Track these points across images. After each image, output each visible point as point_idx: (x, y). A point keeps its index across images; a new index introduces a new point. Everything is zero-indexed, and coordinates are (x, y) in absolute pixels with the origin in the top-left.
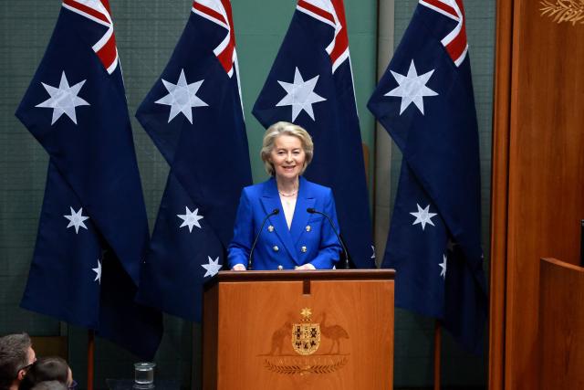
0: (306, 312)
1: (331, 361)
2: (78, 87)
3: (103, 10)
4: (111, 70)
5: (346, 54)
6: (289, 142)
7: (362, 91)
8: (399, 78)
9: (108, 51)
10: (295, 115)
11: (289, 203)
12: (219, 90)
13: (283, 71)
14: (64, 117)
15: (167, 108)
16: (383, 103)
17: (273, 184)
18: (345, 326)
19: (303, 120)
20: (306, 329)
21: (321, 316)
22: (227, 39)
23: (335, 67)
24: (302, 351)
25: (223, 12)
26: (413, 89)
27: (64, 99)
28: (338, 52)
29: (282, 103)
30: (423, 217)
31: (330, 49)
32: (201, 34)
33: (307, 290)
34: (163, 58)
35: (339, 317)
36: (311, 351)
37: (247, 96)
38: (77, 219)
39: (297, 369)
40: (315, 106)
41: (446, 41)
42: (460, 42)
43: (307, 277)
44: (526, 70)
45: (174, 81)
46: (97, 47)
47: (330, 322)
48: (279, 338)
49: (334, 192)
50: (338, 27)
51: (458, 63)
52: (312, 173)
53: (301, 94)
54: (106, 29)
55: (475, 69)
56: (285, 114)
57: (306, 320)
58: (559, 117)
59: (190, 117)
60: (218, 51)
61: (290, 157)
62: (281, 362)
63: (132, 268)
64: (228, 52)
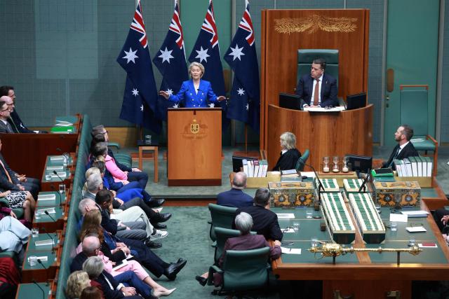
0: (195, 121)
1: (202, 135)
2: (135, 52)
3: (142, 29)
4: (145, 47)
5: (217, 42)
6: (195, 68)
7: (222, 54)
8: (233, 49)
9: (144, 41)
10: (201, 61)
11: (197, 86)
12: (178, 53)
13: (197, 47)
14: (131, 61)
15: (162, 59)
16: (228, 57)
17: (192, 80)
18: (207, 125)
19: (203, 62)
20: (195, 125)
21: (199, 122)
22: (180, 38)
23: (213, 46)
24: (194, 132)
25: (178, 29)
26: (237, 53)
27: (131, 56)
28: (214, 41)
29: (197, 57)
30: (241, 92)
31: (211, 41)
32: (172, 36)
33: (195, 114)
34: (161, 44)
35: (204, 122)
36: (196, 132)
37: (186, 55)
38: (135, 92)
39: (193, 138)
40: (207, 58)
41: (247, 38)
42: (251, 39)
43: (195, 110)
44: (270, 46)
45: (164, 50)
46: (140, 40)
47: (202, 124)
48: (186, 128)
49: (212, 83)
50: (214, 34)
51: (251, 45)
52: (204, 77)
53: (203, 54)
54: (143, 35)
55: (257, 47)
56: (198, 60)
57: (194, 123)
58: (280, 61)
59: (169, 61)
60: (177, 41)
61: (196, 72)
62: (188, 135)
63: (152, 107)
64: (180, 42)
